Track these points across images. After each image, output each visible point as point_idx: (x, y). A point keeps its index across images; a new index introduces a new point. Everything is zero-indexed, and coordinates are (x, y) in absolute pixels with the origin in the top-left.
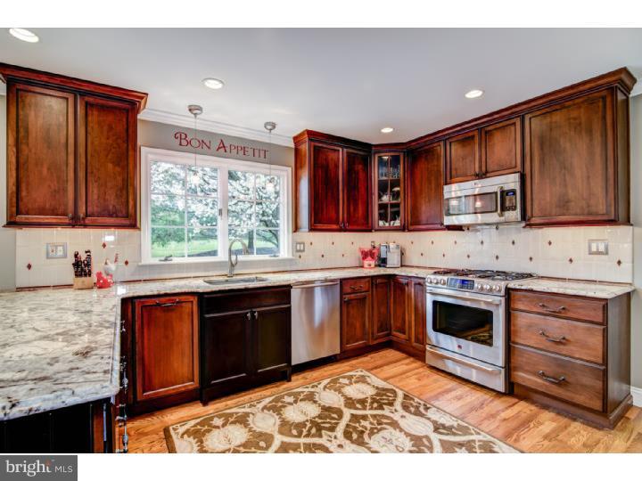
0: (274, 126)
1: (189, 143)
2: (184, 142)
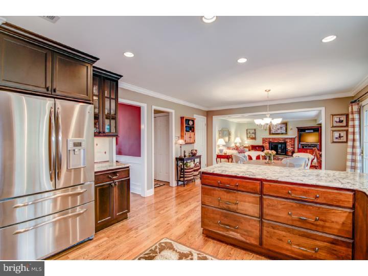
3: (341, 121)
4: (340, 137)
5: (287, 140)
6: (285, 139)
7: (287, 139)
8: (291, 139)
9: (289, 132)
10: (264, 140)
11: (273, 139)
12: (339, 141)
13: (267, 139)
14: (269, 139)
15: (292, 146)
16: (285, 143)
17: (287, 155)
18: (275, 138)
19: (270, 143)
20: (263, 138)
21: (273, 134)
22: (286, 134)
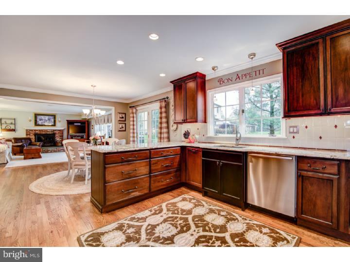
0: (254, 55)
1: (223, 82)
2: (222, 82)
3: (123, 118)
4: (122, 127)
5: (55, 132)
6: (54, 130)
7: (56, 130)
8: (60, 130)
9: (58, 124)
10: (28, 132)
11: (39, 130)
12: (121, 130)
13: (32, 130)
14: (35, 130)
15: (61, 137)
16: (54, 134)
17: (57, 146)
18: (42, 130)
19: (35, 135)
20: (27, 130)
21: (39, 125)
22: (54, 125)
